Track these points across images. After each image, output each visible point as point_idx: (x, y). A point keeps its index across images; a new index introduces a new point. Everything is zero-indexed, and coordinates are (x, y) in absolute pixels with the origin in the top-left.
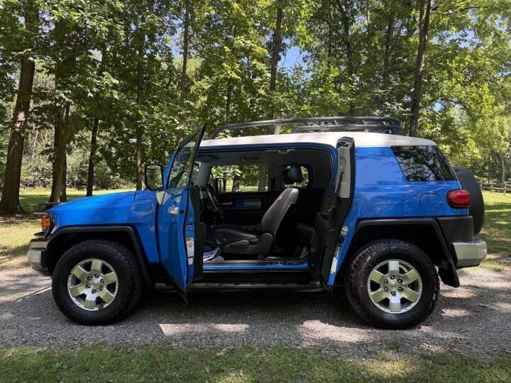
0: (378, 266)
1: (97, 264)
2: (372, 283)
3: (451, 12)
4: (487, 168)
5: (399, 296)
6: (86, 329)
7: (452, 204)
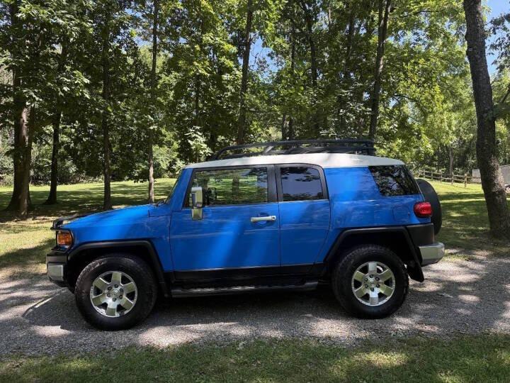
0: (360, 267)
1: (118, 275)
2: (355, 281)
3: (406, 14)
4: (436, 157)
5: (377, 291)
6: (110, 334)
7: (418, 214)
